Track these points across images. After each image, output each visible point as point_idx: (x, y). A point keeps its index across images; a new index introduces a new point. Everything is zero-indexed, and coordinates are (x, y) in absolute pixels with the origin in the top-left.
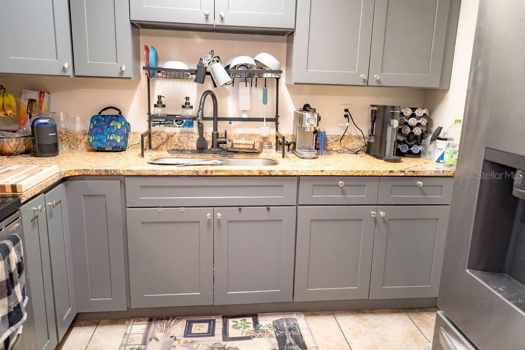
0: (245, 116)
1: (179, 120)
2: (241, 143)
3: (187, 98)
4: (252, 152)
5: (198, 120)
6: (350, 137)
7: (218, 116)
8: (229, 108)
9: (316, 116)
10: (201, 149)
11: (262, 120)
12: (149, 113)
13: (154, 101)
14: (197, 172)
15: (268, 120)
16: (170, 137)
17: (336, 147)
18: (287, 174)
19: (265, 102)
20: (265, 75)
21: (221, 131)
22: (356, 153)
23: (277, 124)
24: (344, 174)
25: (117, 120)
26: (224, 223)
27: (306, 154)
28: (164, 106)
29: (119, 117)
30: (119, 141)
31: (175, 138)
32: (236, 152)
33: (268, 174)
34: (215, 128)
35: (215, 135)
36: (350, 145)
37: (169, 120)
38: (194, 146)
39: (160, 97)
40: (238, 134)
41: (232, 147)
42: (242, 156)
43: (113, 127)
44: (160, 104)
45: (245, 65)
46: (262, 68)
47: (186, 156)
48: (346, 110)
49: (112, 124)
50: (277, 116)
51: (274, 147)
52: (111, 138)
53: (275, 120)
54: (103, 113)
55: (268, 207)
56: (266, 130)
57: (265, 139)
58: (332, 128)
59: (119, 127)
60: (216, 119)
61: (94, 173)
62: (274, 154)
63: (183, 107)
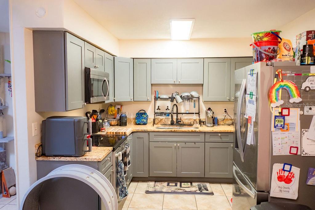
0: (187, 112)
1: (165, 114)
2: (186, 122)
3: (168, 107)
4: (190, 125)
5: (171, 114)
6: (227, 119)
7: (178, 112)
8: (182, 109)
9: (212, 112)
10: (172, 124)
11: (193, 113)
12: (155, 112)
13: (157, 108)
14: (171, 130)
15: (196, 113)
16: (161, 120)
17: (222, 123)
18: (201, 131)
19: (195, 107)
20: (194, 99)
21: (179, 117)
22: (229, 125)
23: (199, 115)
24: (220, 131)
25: (144, 114)
26: (180, 148)
27: (209, 125)
28: (160, 109)
29: (145, 113)
30: (145, 121)
31: (163, 120)
32: (184, 125)
33: (194, 131)
34: (177, 117)
35: (177, 119)
36: (227, 122)
37: (161, 114)
38: (170, 123)
39: (159, 106)
40: (185, 118)
41: (183, 123)
42: (187, 126)
43: (143, 117)
44: (158, 109)
45: (187, 96)
46: (193, 97)
47: (167, 126)
48: (225, 109)
49: (143, 116)
50: (199, 112)
51: (198, 123)
52: (143, 120)
53: (198, 113)
54: (140, 112)
55: (195, 143)
56: (195, 117)
57: (195, 120)
58: (220, 116)
59: (145, 117)
60: (177, 113)
61: (141, 131)
62: (198, 125)
63: (166, 109)
